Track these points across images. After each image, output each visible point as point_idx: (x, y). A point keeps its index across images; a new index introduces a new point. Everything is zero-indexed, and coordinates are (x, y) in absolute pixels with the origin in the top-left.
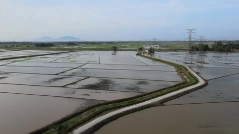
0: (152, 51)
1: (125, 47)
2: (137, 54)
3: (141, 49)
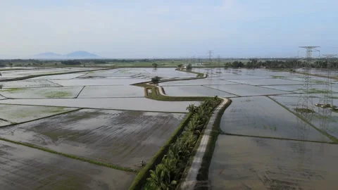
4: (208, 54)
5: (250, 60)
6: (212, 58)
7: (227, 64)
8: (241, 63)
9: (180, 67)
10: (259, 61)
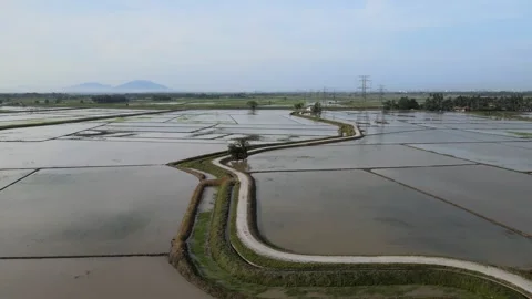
0: (317, 110)
1: (270, 103)
2: (292, 114)
3: (299, 106)
4: (361, 84)
5: (431, 94)
6: (367, 91)
7: (388, 103)
8: (413, 100)
9: (298, 109)
10: (445, 98)
